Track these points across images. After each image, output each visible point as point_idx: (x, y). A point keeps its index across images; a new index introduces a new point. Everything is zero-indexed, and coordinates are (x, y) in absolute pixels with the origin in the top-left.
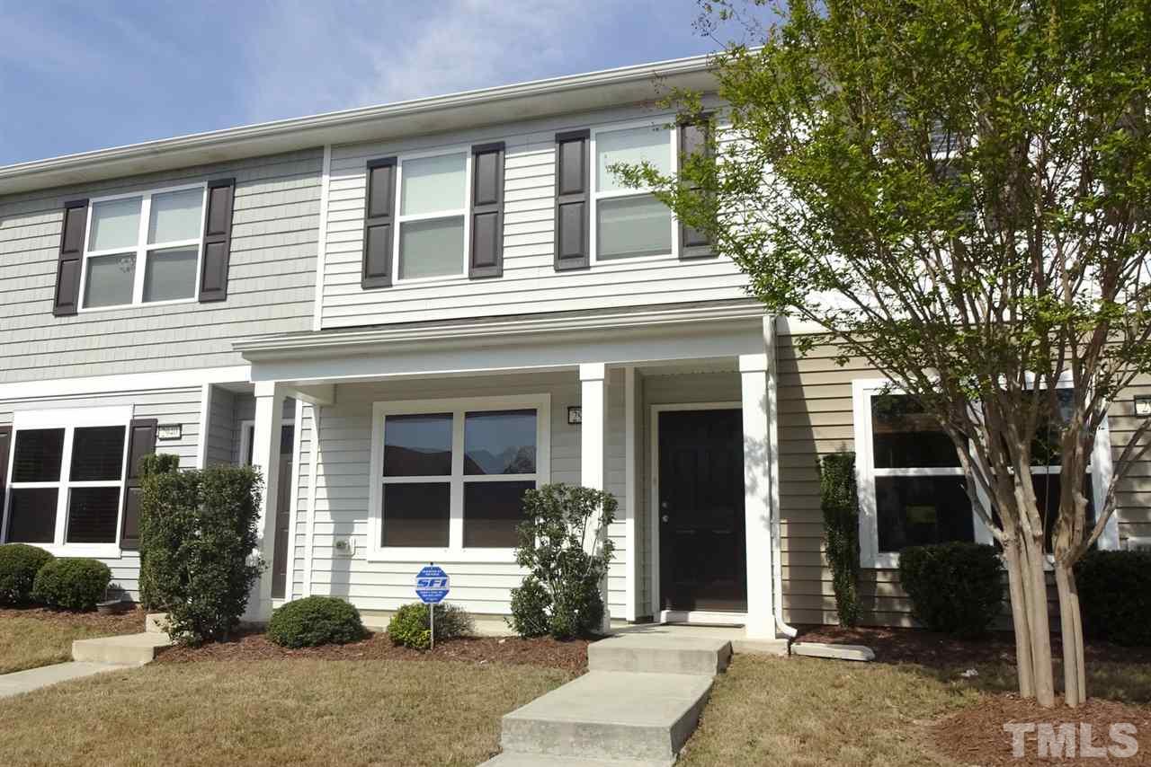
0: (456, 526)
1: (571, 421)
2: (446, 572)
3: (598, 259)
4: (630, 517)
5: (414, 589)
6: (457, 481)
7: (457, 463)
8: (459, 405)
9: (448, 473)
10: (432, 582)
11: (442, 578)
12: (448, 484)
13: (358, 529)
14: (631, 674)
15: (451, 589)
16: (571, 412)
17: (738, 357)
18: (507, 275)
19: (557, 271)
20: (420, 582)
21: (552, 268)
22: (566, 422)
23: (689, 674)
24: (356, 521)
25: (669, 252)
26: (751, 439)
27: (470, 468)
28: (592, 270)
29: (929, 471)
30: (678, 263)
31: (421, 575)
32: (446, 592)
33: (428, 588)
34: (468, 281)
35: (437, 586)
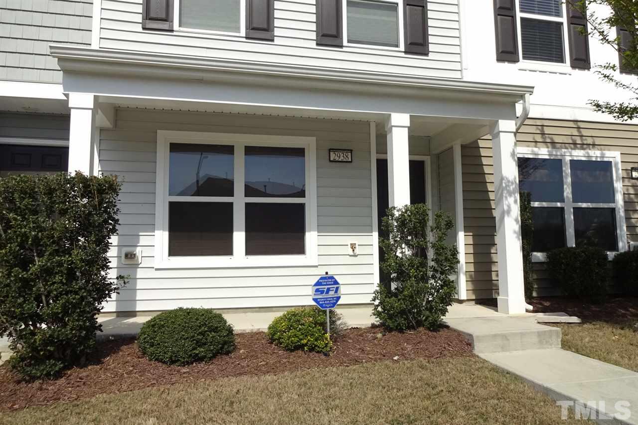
0: (239, 238)
1: (332, 159)
2: (339, 281)
3: (349, 41)
4: (376, 231)
5: (311, 298)
6: (239, 202)
7: (239, 188)
8: (240, 141)
9: (231, 194)
10: (328, 290)
11: (335, 286)
12: (232, 204)
13: (143, 240)
14: (508, 353)
15: (342, 296)
16: (331, 153)
17: (498, 121)
18: (277, 41)
19: (317, 44)
20: (317, 290)
21: (315, 42)
22: (328, 160)
23: (545, 348)
24: (140, 234)
25: (397, 46)
26: (507, 178)
27: (250, 191)
28: (344, 49)
29: (545, 204)
30: (403, 55)
31: (318, 284)
32: (339, 298)
33: (324, 296)
34: (244, 40)
35: (332, 293)
